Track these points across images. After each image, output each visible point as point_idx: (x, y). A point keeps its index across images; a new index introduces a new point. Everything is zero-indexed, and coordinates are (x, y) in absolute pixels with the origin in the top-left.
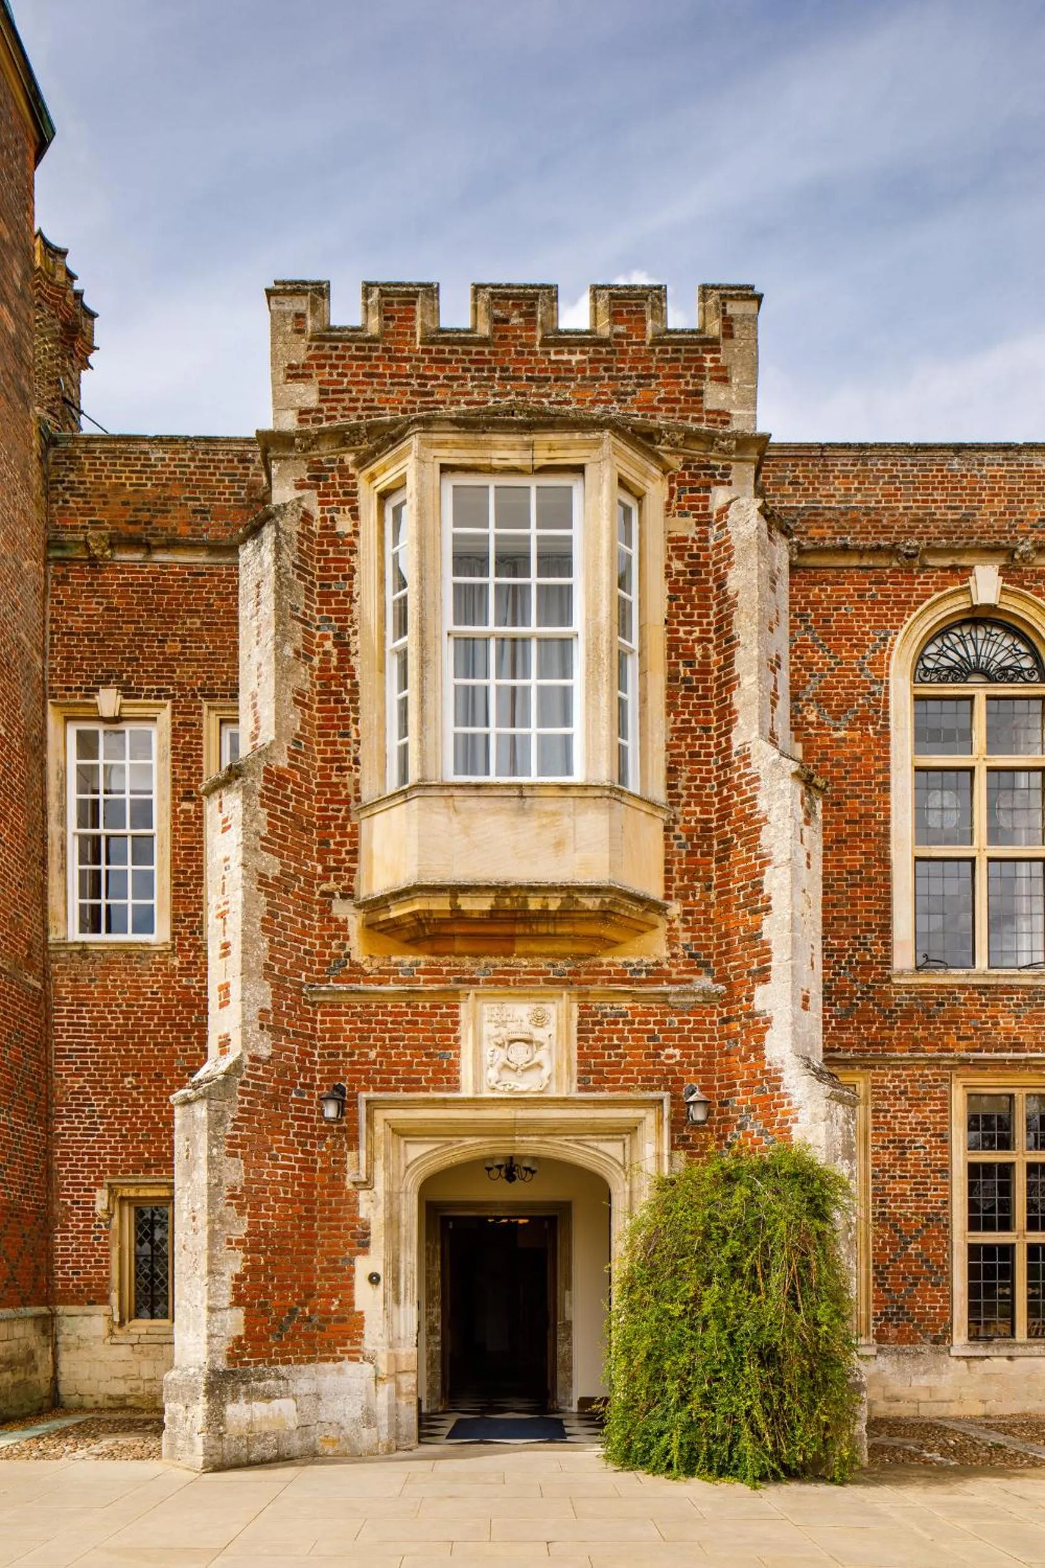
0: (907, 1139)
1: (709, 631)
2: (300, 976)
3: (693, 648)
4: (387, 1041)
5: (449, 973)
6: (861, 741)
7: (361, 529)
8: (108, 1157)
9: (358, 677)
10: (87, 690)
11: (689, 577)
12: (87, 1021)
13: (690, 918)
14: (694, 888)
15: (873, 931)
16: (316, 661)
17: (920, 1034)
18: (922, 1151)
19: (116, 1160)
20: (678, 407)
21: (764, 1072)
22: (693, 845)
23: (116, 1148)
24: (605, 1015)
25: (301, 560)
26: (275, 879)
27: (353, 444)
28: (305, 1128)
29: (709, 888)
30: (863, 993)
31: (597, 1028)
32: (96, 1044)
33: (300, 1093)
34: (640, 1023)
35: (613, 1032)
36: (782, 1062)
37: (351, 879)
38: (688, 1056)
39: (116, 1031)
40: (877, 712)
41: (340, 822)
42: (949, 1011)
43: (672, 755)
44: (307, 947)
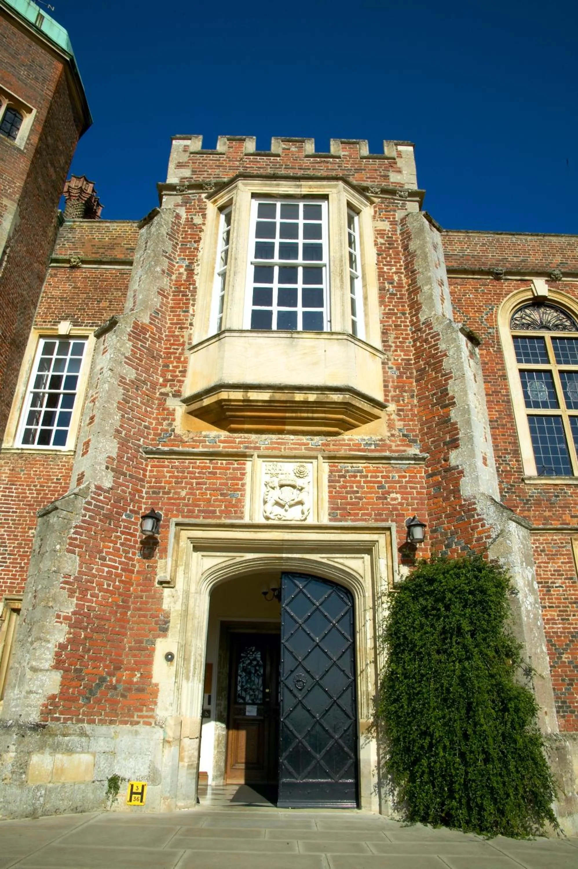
0: (550, 581)
1: (401, 269)
2: (139, 440)
3: (392, 276)
4: (194, 484)
5: (240, 443)
6: (486, 355)
7: (206, 222)
8: (9, 581)
9: (197, 285)
10: (54, 322)
11: (387, 246)
12: (14, 495)
13: (401, 413)
14: (403, 397)
15: (509, 454)
16: (174, 277)
17: (547, 514)
18: (561, 589)
19: (14, 583)
20: (376, 180)
21: (461, 506)
22: (400, 373)
23: (15, 575)
24: (347, 471)
25: (172, 232)
26: (132, 382)
27: (207, 189)
28: (130, 540)
29: (412, 397)
30: (508, 489)
31: (342, 479)
32: (16, 509)
33: (129, 516)
34: (371, 477)
35: (354, 482)
36: (475, 498)
37: (180, 386)
38: (407, 499)
39: (30, 501)
40: (493, 342)
41: (177, 355)
42: (563, 500)
43: (384, 326)
44: (147, 424)
